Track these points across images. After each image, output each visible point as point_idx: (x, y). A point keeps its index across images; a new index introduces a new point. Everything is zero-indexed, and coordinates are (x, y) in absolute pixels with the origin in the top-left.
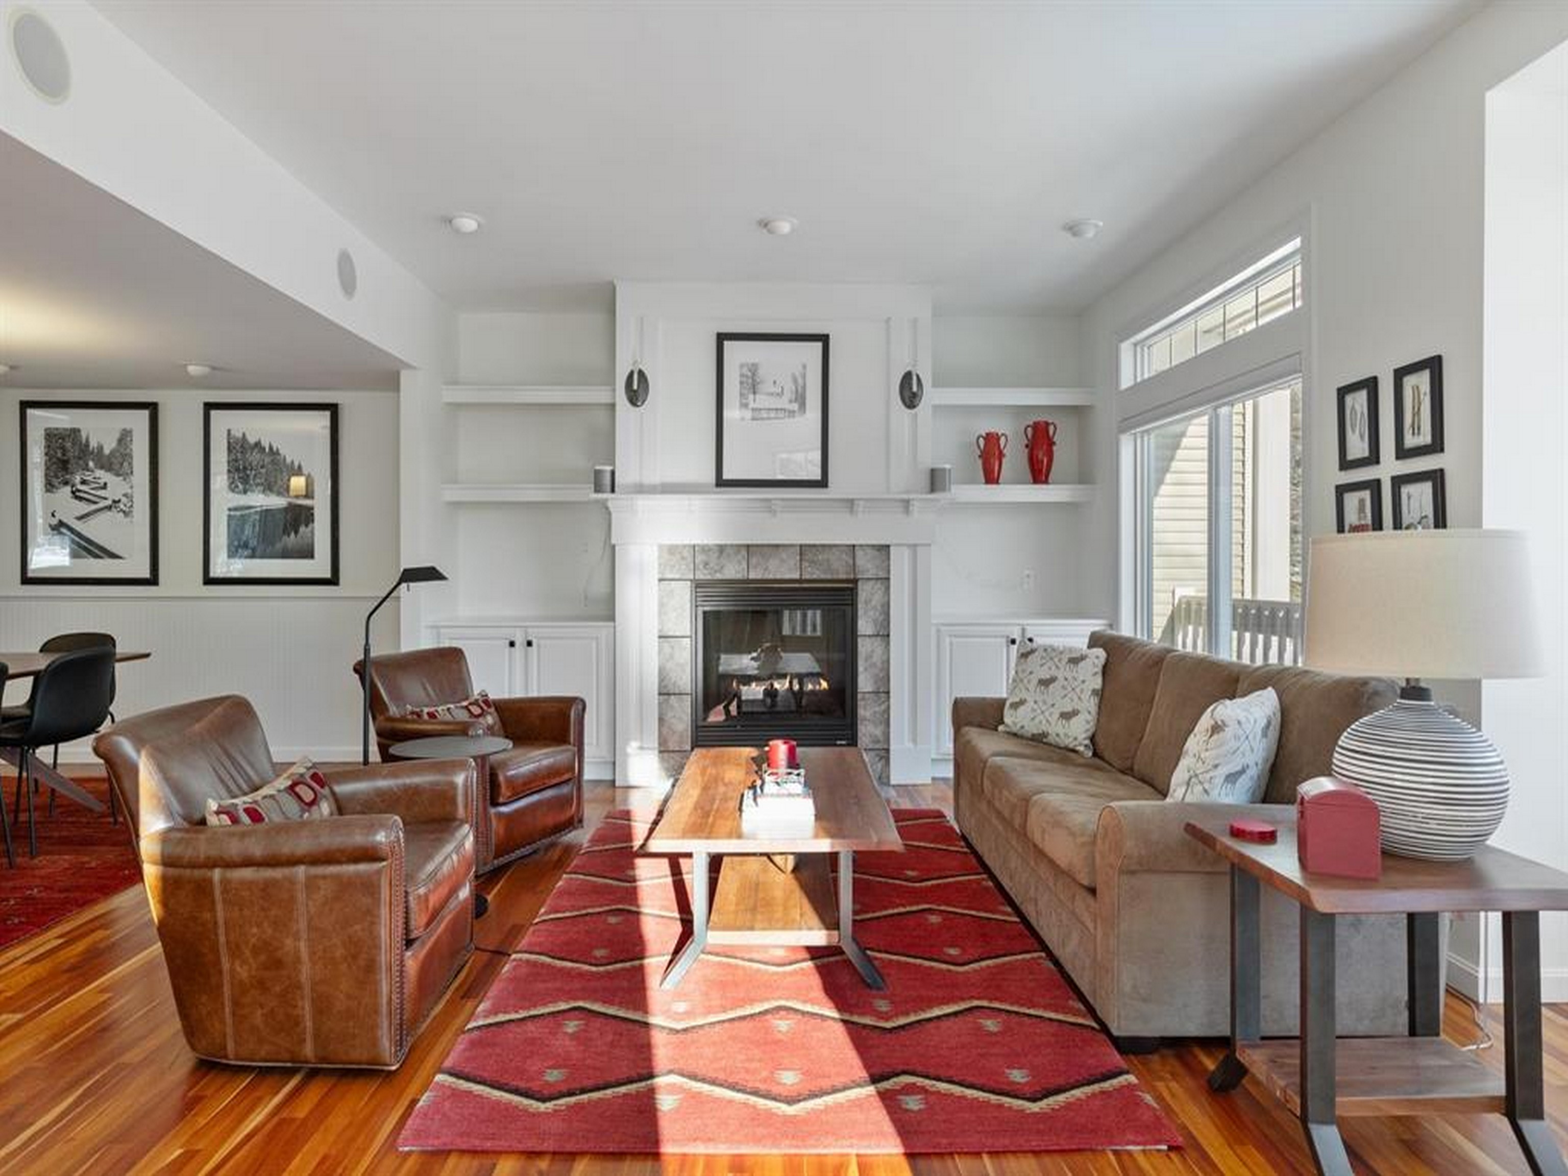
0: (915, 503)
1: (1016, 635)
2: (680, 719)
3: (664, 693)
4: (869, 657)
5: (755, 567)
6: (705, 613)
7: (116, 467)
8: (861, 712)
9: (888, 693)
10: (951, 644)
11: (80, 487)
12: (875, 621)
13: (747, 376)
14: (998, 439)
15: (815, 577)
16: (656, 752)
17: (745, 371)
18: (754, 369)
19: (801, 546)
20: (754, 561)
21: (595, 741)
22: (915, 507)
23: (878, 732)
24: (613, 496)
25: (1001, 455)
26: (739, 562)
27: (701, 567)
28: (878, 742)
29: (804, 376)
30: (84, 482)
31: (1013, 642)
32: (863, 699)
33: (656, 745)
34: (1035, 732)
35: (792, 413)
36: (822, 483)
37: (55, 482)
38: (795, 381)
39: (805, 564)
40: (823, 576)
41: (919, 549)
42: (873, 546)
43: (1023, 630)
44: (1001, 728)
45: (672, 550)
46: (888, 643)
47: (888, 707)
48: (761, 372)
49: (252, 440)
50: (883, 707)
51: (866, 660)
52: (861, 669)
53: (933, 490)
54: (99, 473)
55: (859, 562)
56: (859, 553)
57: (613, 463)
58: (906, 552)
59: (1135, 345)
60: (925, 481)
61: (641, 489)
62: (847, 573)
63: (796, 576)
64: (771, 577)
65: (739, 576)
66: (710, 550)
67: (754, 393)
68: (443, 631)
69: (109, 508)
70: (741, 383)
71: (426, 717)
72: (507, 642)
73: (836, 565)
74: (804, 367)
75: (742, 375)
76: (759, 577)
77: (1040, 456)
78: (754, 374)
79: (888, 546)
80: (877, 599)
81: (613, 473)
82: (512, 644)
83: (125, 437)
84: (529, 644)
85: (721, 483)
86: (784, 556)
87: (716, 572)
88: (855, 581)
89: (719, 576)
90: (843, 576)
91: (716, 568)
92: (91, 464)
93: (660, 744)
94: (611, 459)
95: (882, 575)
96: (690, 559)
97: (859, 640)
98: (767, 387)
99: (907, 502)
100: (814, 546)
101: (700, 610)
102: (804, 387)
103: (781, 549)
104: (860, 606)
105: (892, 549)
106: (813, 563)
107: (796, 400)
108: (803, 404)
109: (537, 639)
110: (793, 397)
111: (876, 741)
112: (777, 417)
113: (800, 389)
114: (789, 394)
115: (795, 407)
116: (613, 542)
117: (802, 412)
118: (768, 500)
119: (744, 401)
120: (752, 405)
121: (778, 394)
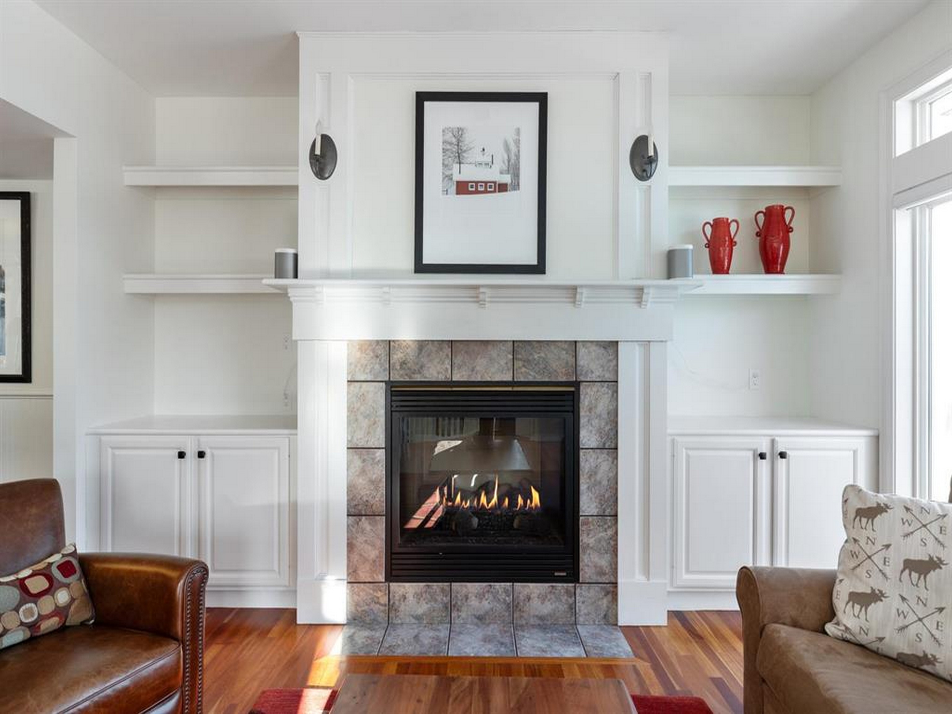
0: (651, 291)
1: (765, 448)
2: (373, 546)
3: (355, 513)
4: (593, 473)
5: (460, 367)
8: (585, 539)
9: (615, 516)
10: (688, 456)
12: (600, 431)
13: (451, 144)
14: (729, 225)
15: (531, 379)
16: (346, 582)
17: (449, 137)
18: (459, 134)
19: (514, 341)
20: (458, 360)
21: (276, 568)
22: (650, 295)
23: (604, 562)
24: (295, 281)
25: (732, 243)
26: (442, 362)
27: (397, 367)
28: (605, 574)
29: (517, 142)
31: (762, 456)
32: (587, 523)
33: (345, 576)
34: (907, 651)
35: (502, 188)
36: (539, 268)
38: (507, 149)
39: (518, 364)
40: (539, 378)
41: (654, 348)
42: (598, 343)
43: (773, 442)
44: (830, 628)
45: (364, 346)
46: (616, 458)
47: (616, 533)
48: (468, 138)
50: (610, 532)
51: (590, 478)
52: (583, 487)
53: (670, 275)
55: (582, 362)
56: (582, 351)
57: (295, 245)
58: (637, 351)
59: (914, 102)
60: (660, 266)
62: (567, 374)
63: (508, 377)
64: (478, 378)
65: (441, 378)
66: (408, 347)
67: (460, 163)
68: (104, 438)
70: (444, 150)
72: (175, 455)
73: (554, 365)
74: (518, 131)
75: (444, 142)
76: (465, 379)
77: (775, 245)
78: (459, 141)
79: (617, 342)
80: (603, 404)
81: (296, 256)
82: (181, 455)
84: (201, 455)
85: (421, 268)
86: (494, 354)
87: (414, 372)
88: (577, 384)
89: (418, 378)
90: (563, 379)
91: (417, 368)
93: (349, 574)
94: (294, 241)
95: (608, 376)
96: (384, 358)
97: (582, 453)
98: (474, 155)
99: (641, 289)
100: (529, 342)
102: (518, 157)
103: (490, 347)
104: (582, 413)
105: (621, 346)
106: (527, 362)
107: (508, 172)
108: (516, 175)
109: (211, 448)
110: (505, 168)
111: (601, 573)
112: (486, 192)
113: (513, 158)
114: (500, 164)
115: (506, 179)
116: (294, 338)
117: (516, 186)
118: (476, 287)
119: (448, 173)
120: (457, 177)
121: (487, 164)
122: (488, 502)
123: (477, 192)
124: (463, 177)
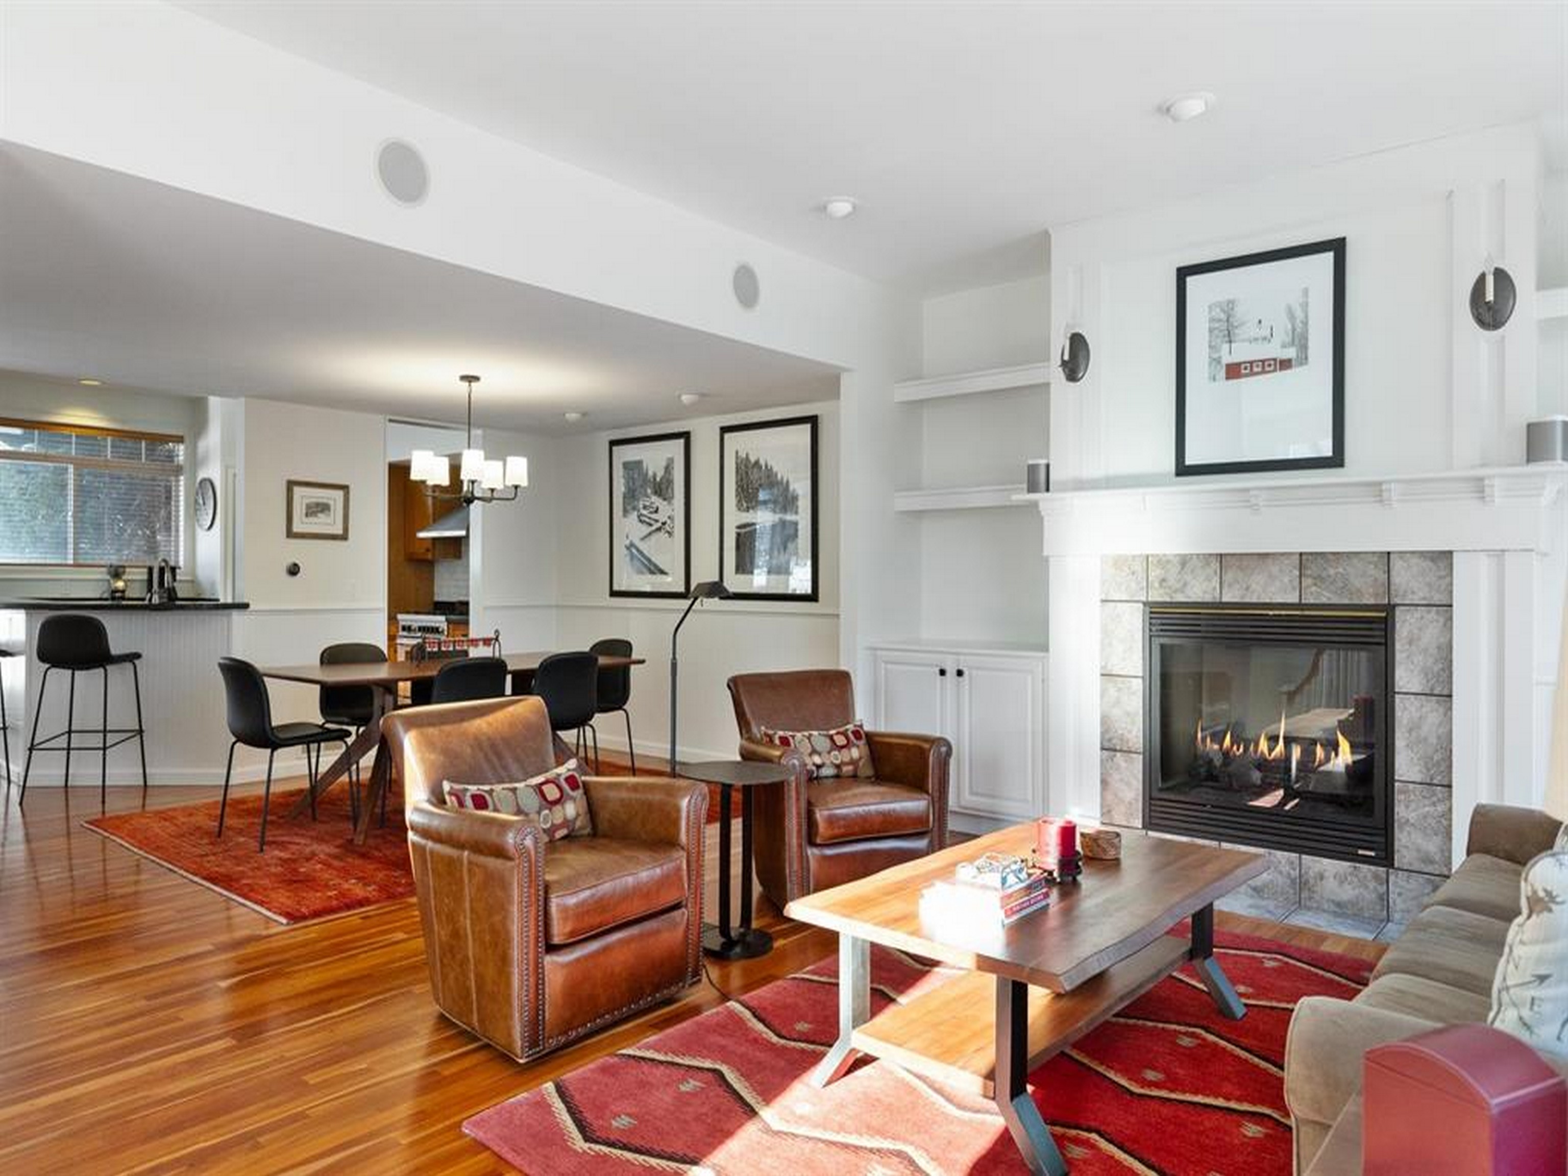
0: (1496, 482)
2: (1128, 784)
3: (1109, 748)
4: (1415, 727)
5: (1230, 585)
6: (1162, 647)
7: (664, 492)
8: (1401, 811)
9: (1452, 787)
11: (645, 512)
12: (1425, 672)
13: (1220, 320)
15: (1324, 600)
16: (1099, 822)
17: (1219, 314)
18: (1229, 308)
19: (1301, 554)
20: (1229, 577)
21: (1030, 798)
22: (1497, 489)
23: (1433, 847)
24: (1046, 495)
26: (1208, 579)
27: (1157, 585)
28: (1432, 862)
29: (1305, 306)
30: (645, 507)
32: (1407, 792)
33: (1099, 815)
35: (1285, 364)
36: (1336, 460)
37: (629, 508)
38: (1292, 316)
39: (1306, 582)
40: (1335, 600)
41: (1510, 559)
42: (1422, 554)
45: (1119, 562)
46: (1450, 709)
47: (1450, 810)
48: (1240, 312)
49: (753, 459)
51: (1410, 731)
52: (1402, 744)
53: (1530, 459)
54: (654, 498)
55: (1396, 579)
56: (1397, 565)
57: (1048, 457)
58: (1484, 564)
61: (1081, 485)
62: (1376, 595)
63: (1293, 598)
64: (1254, 600)
65: (1208, 598)
66: (1168, 562)
67: (1230, 342)
68: (879, 653)
69: (659, 529)
70: (1211, 331)
71: (777, 742)
72: (937, 670)
73: (1357, 582)
74: (1306, 292)
75: (1212, 320)
76: (1237, 599)
78: (1229, 316)
79: (1451, 553)
80: (1431, 635)
81: (1048, 466)
82: (942, 672)
83: (668, 469)
84: (960, 673)
85: (1183, 470)
86: (1275, 570)
87: (1176, 591)
88: (1390, 608)
89: (1180, 598)
90: (1369, 600)
91: (1178, 586)
92: (649, 491)
93: (1103, 814)
94: (1045, 450)
95: (1438, 598)
96: (1141, 575)
97: (1398, 698)
98: (1250, 330)
99: (1481, 481)
100: (1322, 554)
101: (1157, 642)
102: (1305, 323)
103: (1270, 561)
104: (1398, 646)
105: (1456, 558)
106: (1319, 579)
107: (1293, 343)
108: (1303, 346)
109: (970, 668)
110: (1288, 339)
111: (1430, 861)
112: (1264, 372)
113: (1299, 325)
114: (1281, 336)
115: (1290, 353)
116: (1045, 553)
117: (1303, 359)
118: (1247, 490)
119: (1216, 356)
120: (1227, 359)
121: (1265, 339)
122: (1271, 750)
123: (1252, 374)
124: (1235, 358)
